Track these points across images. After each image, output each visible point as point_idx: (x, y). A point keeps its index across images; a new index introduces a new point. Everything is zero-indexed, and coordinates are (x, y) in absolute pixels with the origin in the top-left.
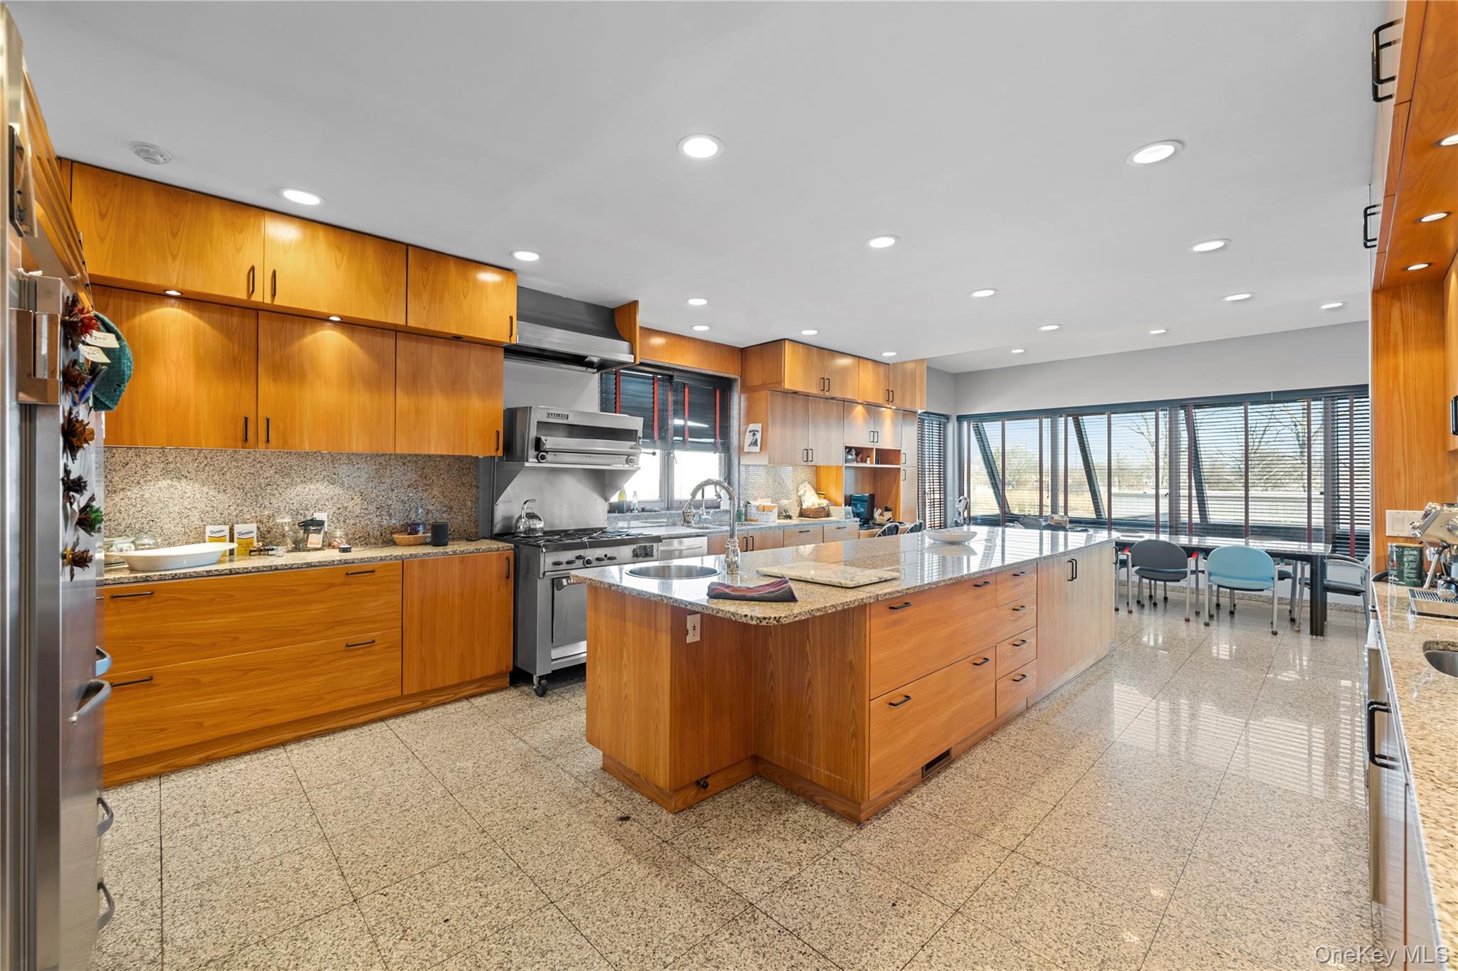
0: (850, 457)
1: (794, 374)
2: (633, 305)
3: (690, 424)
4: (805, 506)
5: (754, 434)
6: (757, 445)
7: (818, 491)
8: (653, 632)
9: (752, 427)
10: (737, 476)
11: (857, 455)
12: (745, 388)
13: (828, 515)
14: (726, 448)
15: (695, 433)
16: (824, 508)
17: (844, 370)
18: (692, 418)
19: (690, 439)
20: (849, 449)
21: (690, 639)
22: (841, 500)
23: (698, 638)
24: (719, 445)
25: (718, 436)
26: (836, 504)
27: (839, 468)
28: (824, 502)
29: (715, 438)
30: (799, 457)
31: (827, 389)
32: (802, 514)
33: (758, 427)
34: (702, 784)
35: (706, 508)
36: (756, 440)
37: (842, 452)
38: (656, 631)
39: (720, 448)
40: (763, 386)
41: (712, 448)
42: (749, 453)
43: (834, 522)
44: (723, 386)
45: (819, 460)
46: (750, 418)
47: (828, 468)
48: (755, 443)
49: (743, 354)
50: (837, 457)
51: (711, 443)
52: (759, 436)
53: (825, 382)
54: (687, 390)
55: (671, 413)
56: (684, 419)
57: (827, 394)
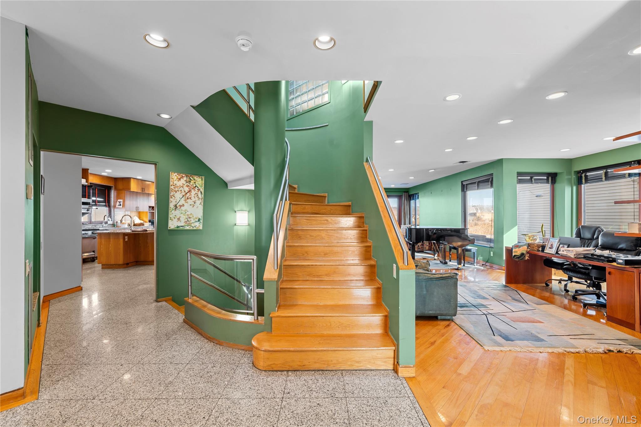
0: (150, 209)
1: (134, 187)
2: (88, 169)
3: (98, 199)
4: (135, 223)
5: (120, 203)
6: (121, 206)
7: (140, 218)
8: (118, 240)
9: (119, 200)
10: (113, 214)
11: (152, 208)
12: (116, 189)
13: (143, 225)
14: (109, 206)
15: (99, 202)
16: (142, 223)
17: (149, 185)
18: (98, 197)
19: (98, 204)
20: (150, 207)
21: (126, 240)
22: (148, 221)
23: (127, 240)
24: (107, 205)
25: (107, 203)
26: (146, 222)
27: (147, 212)
28: (142, 222)
29: (106, 203)
30: (135, 210)
31: (143, 191)
32: (134, 225)
33: (122, 201)
34: (127, 264)
35: (105, 223)
36: (121, 204)
37: (148, 208)
38: (119, 239)
39: (108, 206)
40: (124, 189)
41: (105, 206)
42: (118, 208)
43: (146, 227)
44: (109, 188)
45: (141, 210)
46: (118, 197)
47: (143, 212)
48: (120, 205)
49: (116, 180)
50: (147, 209)
51: (104, 205)
52: (122, 203)
53: (143, 189)
54: (97, 190)
55: (91, 196)
56: (96, 198)
57: (144, 192)
